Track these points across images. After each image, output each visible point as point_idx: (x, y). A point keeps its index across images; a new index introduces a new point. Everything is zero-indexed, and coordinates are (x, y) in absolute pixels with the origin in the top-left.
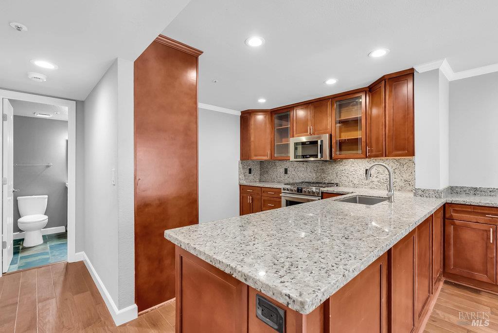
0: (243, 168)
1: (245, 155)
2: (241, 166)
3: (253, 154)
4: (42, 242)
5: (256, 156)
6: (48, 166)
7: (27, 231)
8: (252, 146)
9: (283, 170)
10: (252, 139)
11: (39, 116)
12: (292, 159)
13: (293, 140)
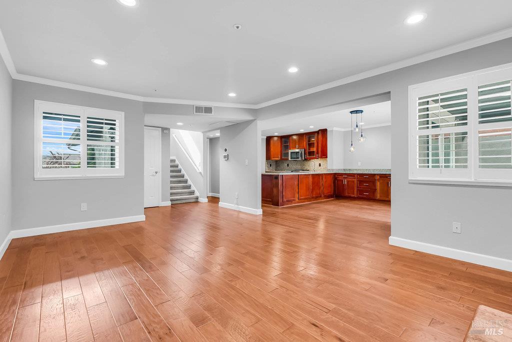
1: (268, 157)
2: (266, 163)
3: (272, 157)
8: (272, 153)
9: (286, 165)
10: (272, 150)
12: (290, 159)
13: (290, 151)
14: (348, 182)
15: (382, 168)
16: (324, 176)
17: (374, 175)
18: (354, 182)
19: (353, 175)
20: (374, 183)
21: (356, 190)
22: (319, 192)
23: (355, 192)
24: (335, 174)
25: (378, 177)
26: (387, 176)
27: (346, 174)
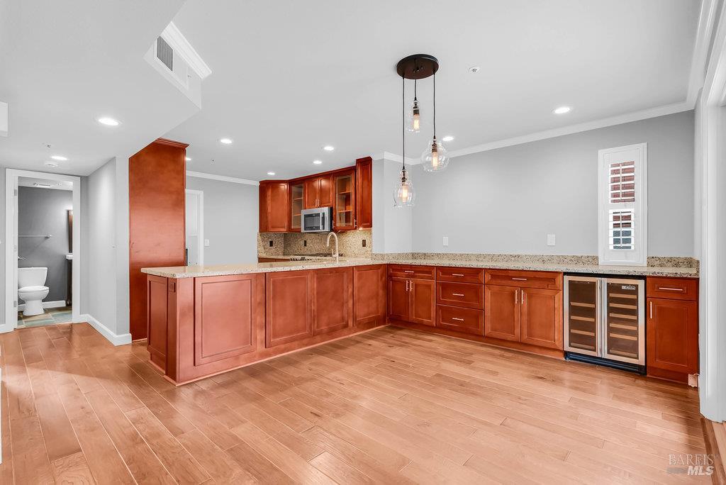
0: (263, 240)
1: (264, 227)
2: (260, 238)
3: (270, 226)
4: (43, 312)
5: (273, 227)
6: (47, 238)
7: (29, 300)
8: (269, 218)
9: (302, 243)
10: (269, 210)
11: (38, 186)
12: (303, 231)
13: (304, 212)
14: (416, 286)
15: (497, 253)
16: (356, 274)
17: (477, 271)
18: (429, 286)
19: (427, 270)
20: (476, 291)
21: (433, 309)
22: (338, 315)
23: (433, 314)
24: (389, 265)
25: (488, 277)
26: (511, 274)
27: (411, 267)
